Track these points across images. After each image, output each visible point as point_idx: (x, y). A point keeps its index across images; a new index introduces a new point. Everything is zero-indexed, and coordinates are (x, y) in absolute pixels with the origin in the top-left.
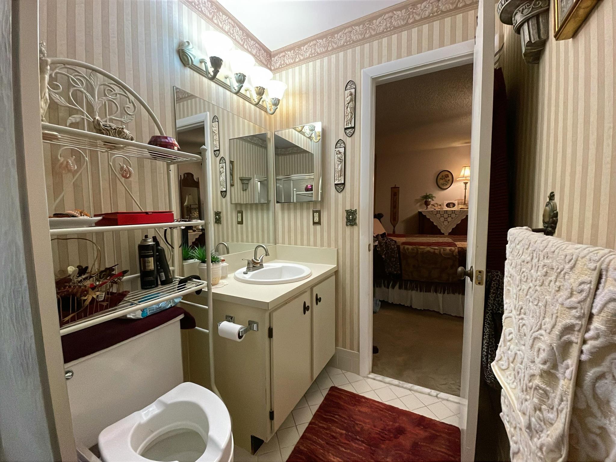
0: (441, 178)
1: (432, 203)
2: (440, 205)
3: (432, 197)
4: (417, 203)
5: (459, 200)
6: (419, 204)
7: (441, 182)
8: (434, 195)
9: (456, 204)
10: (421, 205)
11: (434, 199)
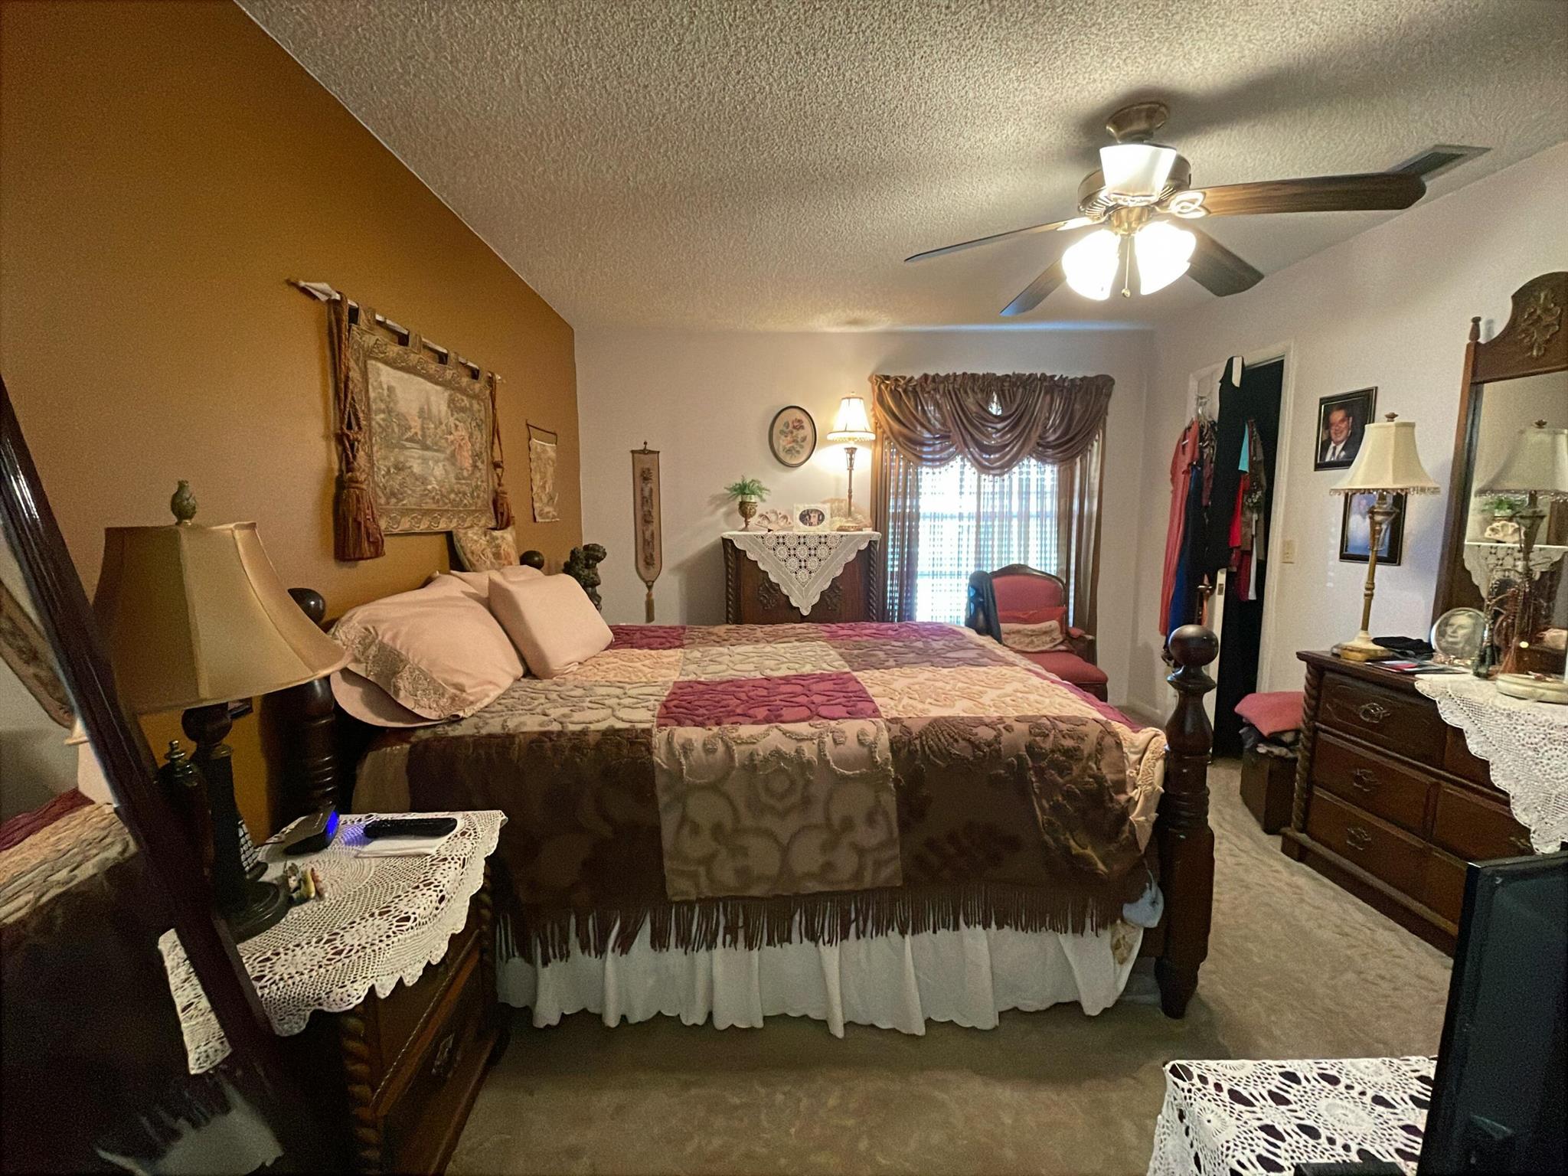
0: (782, 432)
1: (761, 508)
2: (785, 517)
3: (761, 489)
4: (718, 506)
5: (832, 501)
6: (723, 510)
7: (782, 443)
8: (764, 485)
9: (827, 516)
10: (728, 514)
11: (765, 496)
